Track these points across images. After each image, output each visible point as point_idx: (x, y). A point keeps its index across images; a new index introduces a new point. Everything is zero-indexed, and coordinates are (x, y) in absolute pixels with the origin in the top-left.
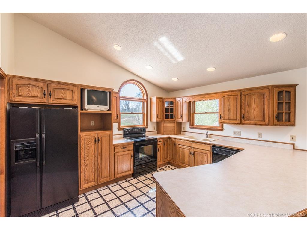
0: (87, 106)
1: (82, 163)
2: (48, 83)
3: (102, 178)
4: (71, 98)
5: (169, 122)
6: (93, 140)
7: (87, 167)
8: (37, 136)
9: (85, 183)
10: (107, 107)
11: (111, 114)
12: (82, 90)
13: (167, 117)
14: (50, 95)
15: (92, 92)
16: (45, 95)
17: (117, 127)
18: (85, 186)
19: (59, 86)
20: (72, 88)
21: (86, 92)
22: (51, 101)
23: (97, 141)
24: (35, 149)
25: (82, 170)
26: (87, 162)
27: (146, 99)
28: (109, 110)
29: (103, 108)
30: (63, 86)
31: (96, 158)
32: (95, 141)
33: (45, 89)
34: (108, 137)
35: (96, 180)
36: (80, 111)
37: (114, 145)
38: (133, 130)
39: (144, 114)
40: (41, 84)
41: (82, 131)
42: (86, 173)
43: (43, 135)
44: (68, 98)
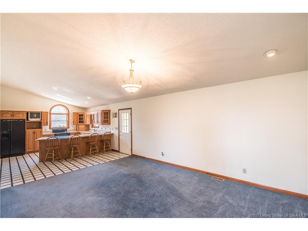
0: (29, 119)
1: (27, 141)
2: (13, 112)
3: (36, 148)
4: (22, 116)
5: (81, 125)
6: (32, 133)
7: (29, 143)
8: (9, 130)
9: (28, 149)
10: (40, 119)
11: (41, 122)
12: (27, 113)
13: (80, 122)
14: (14, 116)
15: (32, 113)
16: (12, 116)
17: (49, 127)
18: (28, 150)
19: (17, 112)
20: (23, 112)
21: (29, 114)
22: (14, 118)
23: (34, 133)
24: (8, 134)
25: (27, 143)
26: (29, 141)
27: (68, 113)
28: (41, 120)
29: (38, 120)
30: (19, 112)
31: (34, 140)
32: (33, 133)
33: (12, 114)
34: (40, 132)
35: (34, 149)
36: (26, 121)
37: (43, 135)
38: (59, 129)
39: (67, 121)
40: (10, 112)
41: (27, 129)
42: (29, 145)
43: (11, 130)
44: (21, 116)
